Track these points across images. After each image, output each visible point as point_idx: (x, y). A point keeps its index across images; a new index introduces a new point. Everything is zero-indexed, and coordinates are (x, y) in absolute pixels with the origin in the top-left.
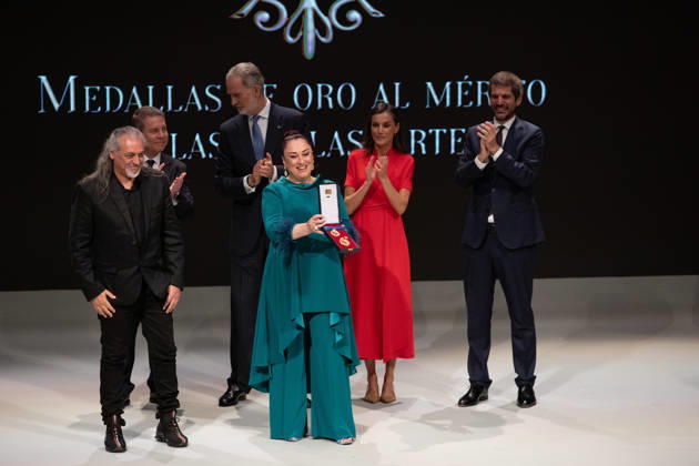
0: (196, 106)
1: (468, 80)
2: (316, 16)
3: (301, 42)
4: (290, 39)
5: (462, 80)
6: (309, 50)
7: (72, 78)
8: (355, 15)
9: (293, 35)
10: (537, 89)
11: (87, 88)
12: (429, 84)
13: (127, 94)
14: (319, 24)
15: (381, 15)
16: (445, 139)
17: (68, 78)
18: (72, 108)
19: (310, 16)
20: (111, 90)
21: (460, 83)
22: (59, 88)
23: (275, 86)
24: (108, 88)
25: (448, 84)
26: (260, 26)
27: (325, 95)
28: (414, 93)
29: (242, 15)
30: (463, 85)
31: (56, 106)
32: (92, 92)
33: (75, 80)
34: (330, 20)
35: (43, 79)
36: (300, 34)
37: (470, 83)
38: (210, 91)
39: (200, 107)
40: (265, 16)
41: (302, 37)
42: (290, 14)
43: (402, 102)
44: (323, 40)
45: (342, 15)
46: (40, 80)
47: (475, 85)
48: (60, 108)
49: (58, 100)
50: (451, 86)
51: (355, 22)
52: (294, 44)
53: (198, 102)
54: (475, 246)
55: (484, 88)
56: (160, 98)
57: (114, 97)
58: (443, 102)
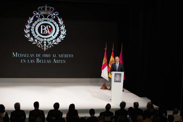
2: (46, 46)
3: (44, 49)
6: (45, 50)
8: (50, 46)
9: (43, 48)
10: (72, 56)
11: (18, 54)
12: (59, 55)
13: (23, 55)
14: (46, 47)
15: (54, 46)
16: (61, 61)
19: (45, 47)
22: (15, 54)
23: (41, 54)
25: (61, 55)
27: (46, 56)
28: (57, 55)
29: (37, 46)
30: (63, 55)
34: (47, 47)
40: (40, 46)
42: (43, 46)
43: (56, 57)
45: (49, 46)
46: (13, 53)
53: (31, 56)
55: (66, 55)
56: (27, 55)
57: (21, 55)
58: (61, 57)
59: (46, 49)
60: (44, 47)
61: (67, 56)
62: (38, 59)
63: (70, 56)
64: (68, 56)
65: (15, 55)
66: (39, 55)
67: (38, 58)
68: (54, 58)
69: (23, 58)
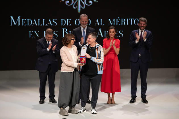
0: (50, 24)
1: (119, 18)
2: (81, 1)
4: (74, 8)
5: (118, 18)
6: (79, 10)
7: (19, 17)
8: (91, 2)
9: (75, 7)
11: (23, 20)
12: (109, 19)
14: (82, 4)
15: (97, 2)
17: (18, 17)
18: (19, 24)
19: (79, 2)
20: (29, 20)
21: (117, 19)
22: (16, 19)
23: (70, 20)
24: (28, 20)
25: (114, 19)
26: (67, 4)
28: (106, 21)
29: (62, 1)
30: (118, 20)
31: (15, 24)
32: (24, 21)
33: (20, 17)
34: (85, 3)
35: (12, 17)
36: (77, 6)
37: (120, 19)
38: (54, 21)
39: (51, 25)
40: (68, 2)
41: (77, 7)
42: (74, 2)
43: (102, 24)
44: (83, 8)
45: (87, 2)
46: (11, 17)
47: (121, 20)
48: (16, 25)
49: (16, 23)
50: (115, 20)
51: (91, 4)
52: (75, 9)
53: (51, 24)
54: (135, 62)
55: (123, 20)
56: (41, 22)
57: (30, 22)
58: (113, 24)
59: (81, 8)
60: (76, 5)
61: (126, 22)
62: (65, 30)
63: (133, 21)
64: (129, 21)
65: (16, 21)
66: (67, 22)
67: (65, 27)
68: (100, 26)
69: (34, 28)
